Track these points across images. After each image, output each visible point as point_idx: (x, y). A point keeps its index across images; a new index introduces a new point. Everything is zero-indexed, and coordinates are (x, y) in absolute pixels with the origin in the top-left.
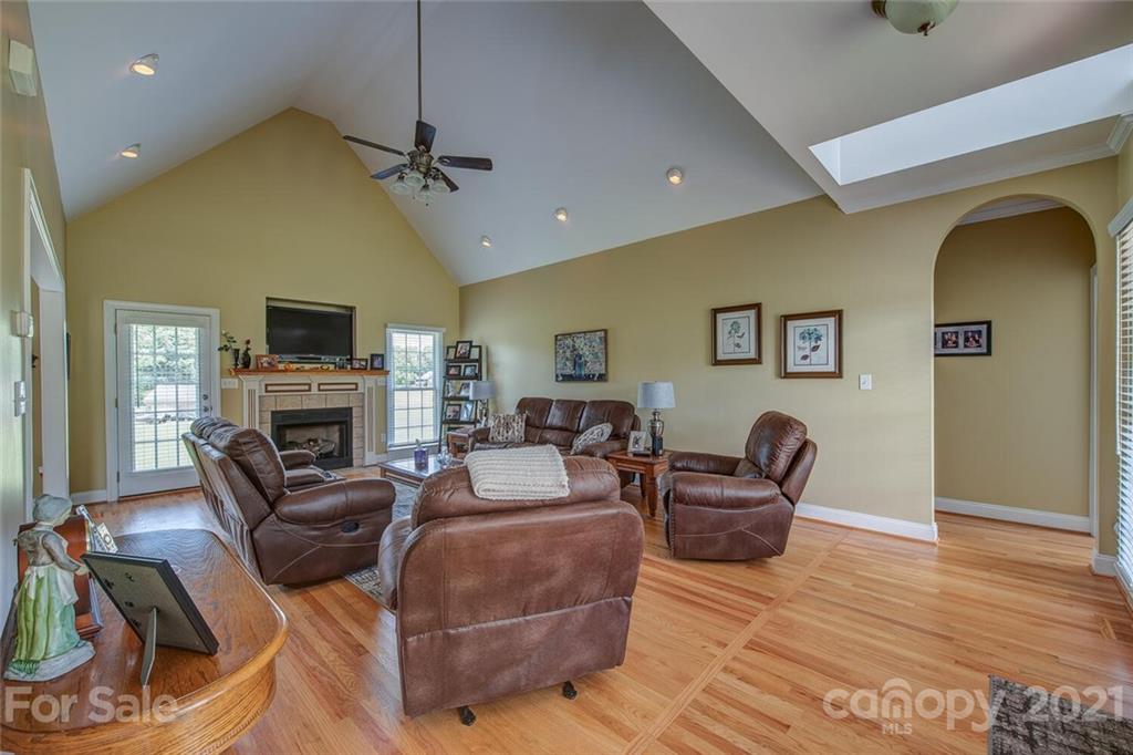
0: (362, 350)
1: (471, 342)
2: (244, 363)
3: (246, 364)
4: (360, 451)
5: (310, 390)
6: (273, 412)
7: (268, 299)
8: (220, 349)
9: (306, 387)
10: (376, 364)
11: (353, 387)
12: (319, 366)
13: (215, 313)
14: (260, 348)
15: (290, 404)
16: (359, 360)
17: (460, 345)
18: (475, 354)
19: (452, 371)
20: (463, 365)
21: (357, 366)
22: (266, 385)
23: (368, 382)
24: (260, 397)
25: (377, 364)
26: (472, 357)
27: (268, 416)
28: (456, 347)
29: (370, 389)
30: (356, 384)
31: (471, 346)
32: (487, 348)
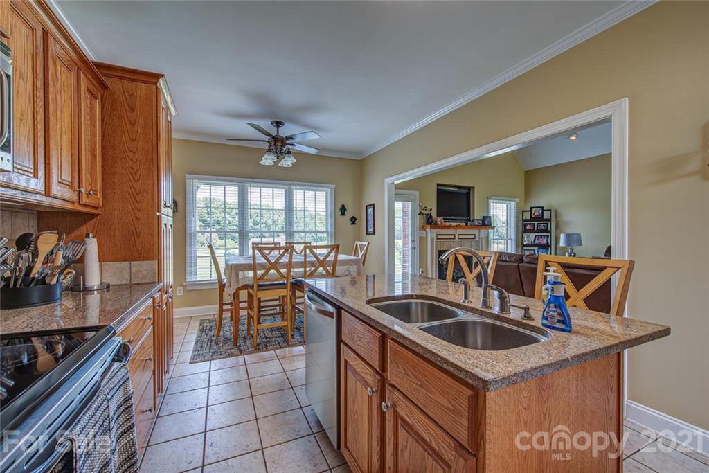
0: (477, 214)
1: (542, 208)
5: (454, 238)
6: (439, 251)
7: (438, 185)
8: (419, 214)
9: (453, 237)
11: (474, 237)
12: (458, 224)
13: (417, 193)
15: (446, 246)
16: (477, 220)
17: (533, 210)
18: (546, 215)
19: (528, 227)
20: (536, 223)
21: (477, 224)
22: (438, 235)
23: (481, 234)
24: (435, 241)
25: (486, 223)
26: (545, 217)
27: (437, 253)
28: (531, 211)
29: (482, 239)
30: (474, 235)
31: (543, 210)
32: (556, 211)
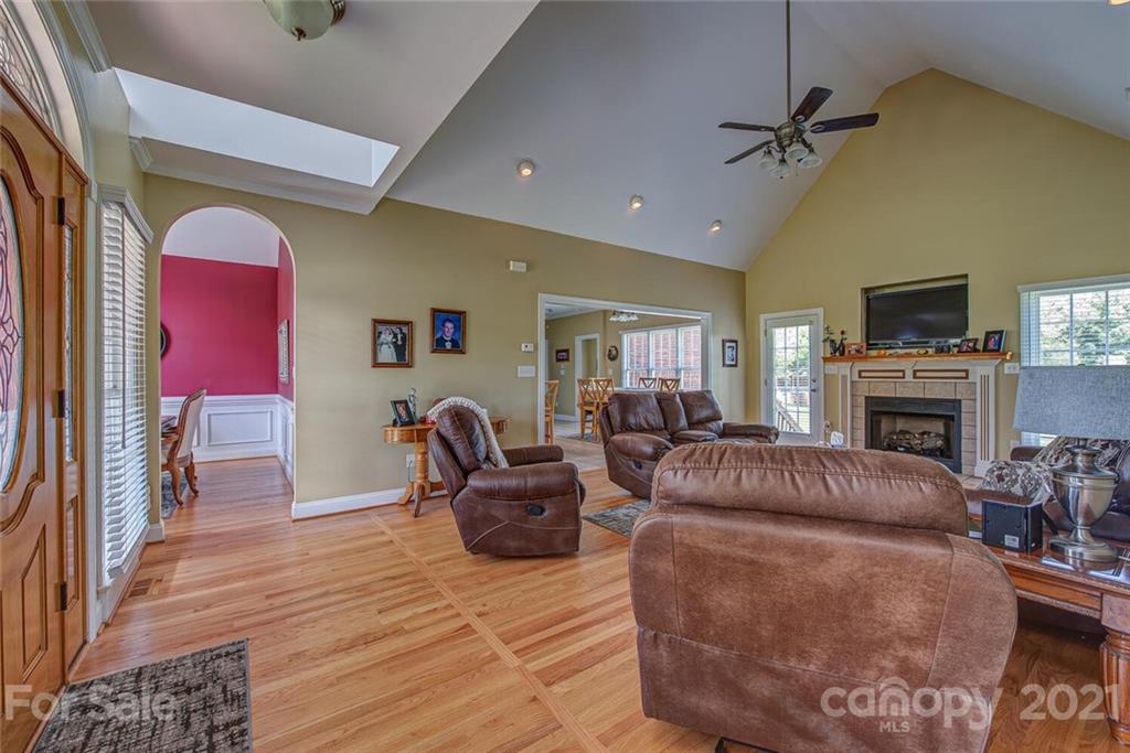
2: (839, 351)
3: (842, 354)
4: (970, 456)
5: (904, 377)
6: (866, 397)
8: (823, 341)
9: (902, 374)
10: (991, 345)
11: (963, 374)
13: (820, 311)
14: (855, 337)
15: (884, 390)
22: (860, 372)
23: (982, 368)
24: (852, 382)
27: (862, 401)
29: (985, 379)
30: (965, 371)
